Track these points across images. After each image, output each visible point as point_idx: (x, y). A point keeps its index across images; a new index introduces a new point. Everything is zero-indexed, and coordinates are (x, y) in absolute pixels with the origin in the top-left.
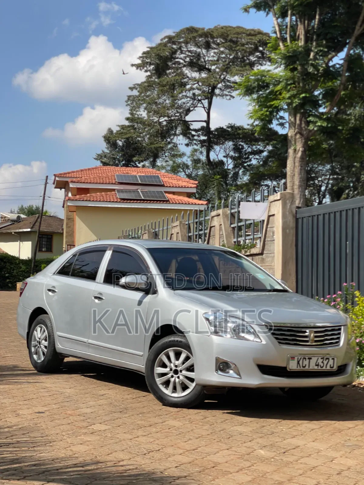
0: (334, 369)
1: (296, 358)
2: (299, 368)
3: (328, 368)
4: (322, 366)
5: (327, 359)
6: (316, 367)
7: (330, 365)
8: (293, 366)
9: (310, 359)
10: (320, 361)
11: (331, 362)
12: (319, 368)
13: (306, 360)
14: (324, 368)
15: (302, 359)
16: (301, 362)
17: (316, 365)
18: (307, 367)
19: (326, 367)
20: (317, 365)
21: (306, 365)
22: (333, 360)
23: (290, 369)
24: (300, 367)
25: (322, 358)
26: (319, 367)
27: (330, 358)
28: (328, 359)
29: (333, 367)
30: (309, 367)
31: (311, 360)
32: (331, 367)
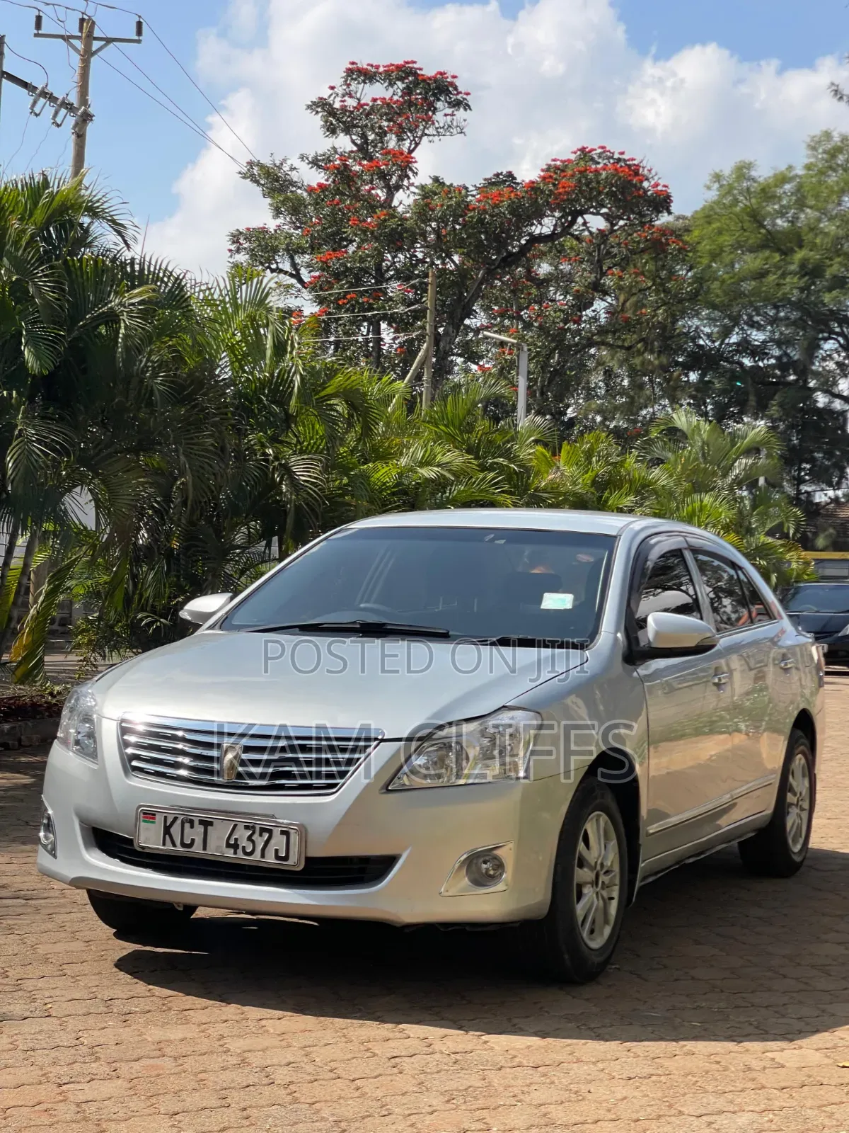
0: (290, 862)
1: (159, 819)
2: (169, 847)
3: (270, 859)
4: (249, 850)
5: (263, 830)
6: (229, 853)
7: (277, 851)
8: (149, 838)
9: (206, 824)
10: (242, 834)
11: (278, 842)
12: (240, 855)
13: (192, 827)
14: (257, 856)
15: (179, 822)
16: (176, 830)
17: (228, 845)
18: (197, 849)
19: (263, 856)
20: (235, 847)
21: (193, 840)
22: (285, 837)
23: (143, 848)
24: (174, 845)
25: (247, 827)
26: (240, 851)
27: (277, 831)
28: (270, 832)
29: (286, 858)
30: (205, 849)
31: (209, 828)
32: (277, 857)
